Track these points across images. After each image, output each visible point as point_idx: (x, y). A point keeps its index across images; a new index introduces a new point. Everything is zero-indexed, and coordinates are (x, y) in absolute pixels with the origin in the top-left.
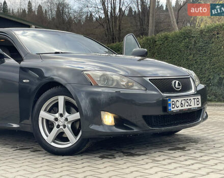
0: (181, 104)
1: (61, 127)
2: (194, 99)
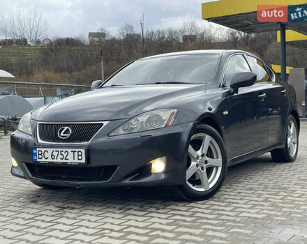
0: (52, 155)
2: (74, 152)
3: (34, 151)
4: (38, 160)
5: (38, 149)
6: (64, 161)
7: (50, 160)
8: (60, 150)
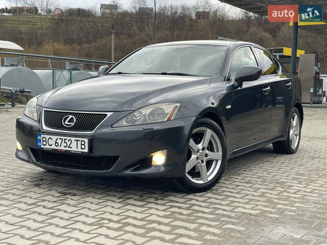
0: (56, 143)
2: (77, 141)
3: (39, 138)
4: (42, 146)
5: (42, 136)
6: (67, 149)
7: (54, 147)
8: (64, 138)
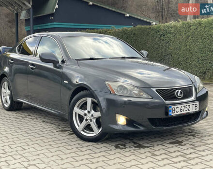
1: (89, 121)
2: (193, 105)
3: (170, 109)
4: (172, 114)
5: (172, 107)
6: (188, 112)
7: (180, 113)
8: (185, 105)
